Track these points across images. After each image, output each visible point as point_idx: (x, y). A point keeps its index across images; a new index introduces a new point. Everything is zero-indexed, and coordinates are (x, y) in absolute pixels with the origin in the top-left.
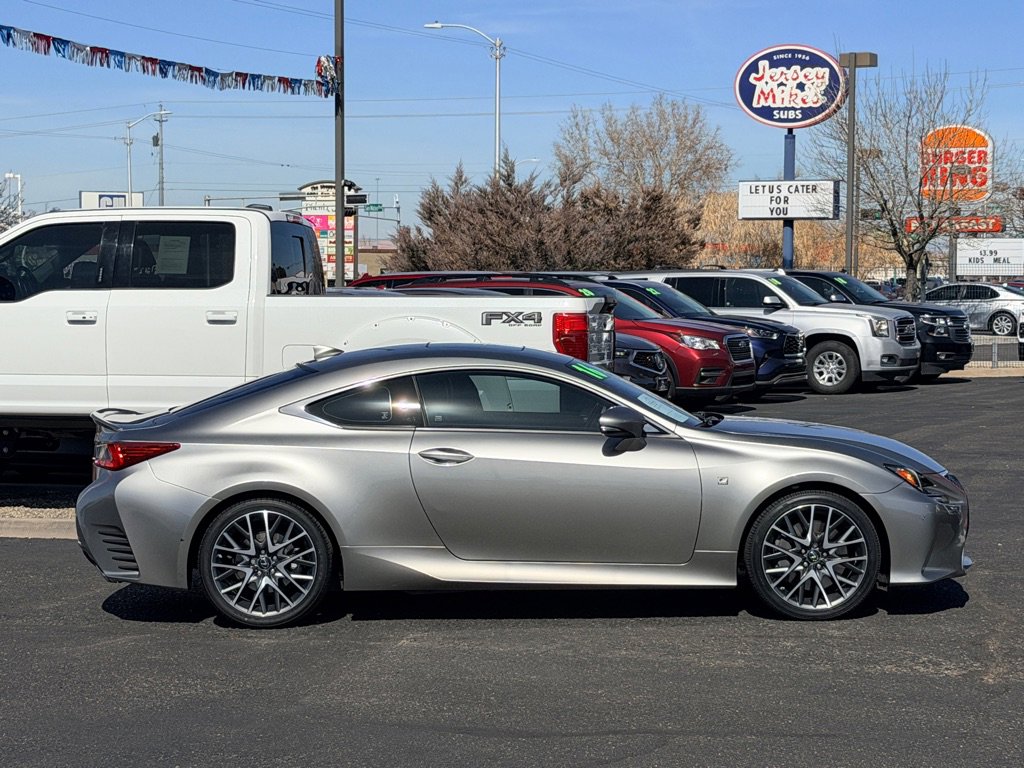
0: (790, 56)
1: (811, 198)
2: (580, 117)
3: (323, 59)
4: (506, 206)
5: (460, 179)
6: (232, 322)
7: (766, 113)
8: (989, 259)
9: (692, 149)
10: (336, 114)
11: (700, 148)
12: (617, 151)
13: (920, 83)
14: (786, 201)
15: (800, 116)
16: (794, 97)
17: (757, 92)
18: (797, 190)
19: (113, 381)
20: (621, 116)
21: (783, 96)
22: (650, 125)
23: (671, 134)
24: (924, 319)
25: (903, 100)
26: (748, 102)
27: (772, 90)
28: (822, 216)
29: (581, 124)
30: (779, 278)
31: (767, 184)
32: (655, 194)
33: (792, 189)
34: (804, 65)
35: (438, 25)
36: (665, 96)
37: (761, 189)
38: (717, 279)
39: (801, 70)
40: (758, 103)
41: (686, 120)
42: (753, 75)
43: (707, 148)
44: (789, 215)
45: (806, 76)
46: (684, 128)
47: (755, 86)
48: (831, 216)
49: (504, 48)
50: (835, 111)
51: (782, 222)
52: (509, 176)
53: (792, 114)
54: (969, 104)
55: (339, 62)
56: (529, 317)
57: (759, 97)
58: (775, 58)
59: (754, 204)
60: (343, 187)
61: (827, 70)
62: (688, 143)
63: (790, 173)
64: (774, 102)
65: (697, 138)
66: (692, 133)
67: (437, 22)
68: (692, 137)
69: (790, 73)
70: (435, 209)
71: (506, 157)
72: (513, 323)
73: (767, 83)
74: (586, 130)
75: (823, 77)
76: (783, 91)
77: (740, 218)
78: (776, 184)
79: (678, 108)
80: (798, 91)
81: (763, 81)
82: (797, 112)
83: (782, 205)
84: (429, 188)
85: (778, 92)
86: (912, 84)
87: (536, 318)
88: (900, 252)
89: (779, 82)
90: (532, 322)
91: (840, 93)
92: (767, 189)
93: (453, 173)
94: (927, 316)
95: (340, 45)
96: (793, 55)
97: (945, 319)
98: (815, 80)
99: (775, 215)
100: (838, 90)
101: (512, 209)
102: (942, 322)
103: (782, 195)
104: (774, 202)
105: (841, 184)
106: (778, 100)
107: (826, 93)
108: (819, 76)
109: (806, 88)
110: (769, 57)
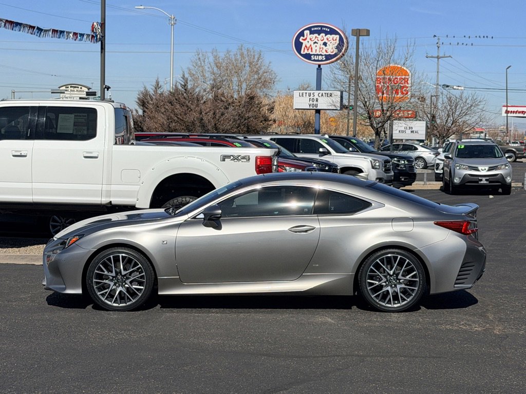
0: (320, 28)
1: (329, 99)
2: (201, 55)
3: (95, 24)
4: (184, 100)
5: (157, 86)
6: (96, 157)
7: (308, 57)
8: (408, 131)
9: (257, 73)
10: (102, 52)
11: (261, 72)
12: (219, 72)
13: (383, 44)
14: (317, 101)
15: (324, 59)
16: (321, 49)
17: (303, 46)
18: (322, 95)
19: (35, 185)
20: (222, 55)
21: (316, 48)
22: (236, 60)
23: (247, 65)
24: (394, 160)
25: (375, 52)
26: (299, 51)
27: (311, 45)
28: (335, 108)
29: (202, 58)
30: (326, 139)
31: (308, 92)
32: (251, 95)
33: (320, 95)
34: (327, 33)
35: (142, 7)
36: (244, 46)
37: (305, 94)
38: (296, 139)
39: (326, 35)
40: (304, 52)
41: (254, 58)
42: (302, 38)
43: (264, 73)
44: (318, 108)
45: (327, 39)
46: (253, 62)
47: (302, 43)
48: (339, 109)
49: (176, 20)
50: (342, 57)
51: (314, 111)
52: (185, 85)
53: (320, 58)
54: (406, 55)
55: (103, 25)
56: (244, 158)
57: (304, 49)
58: (312, 29)
59: (301, 102)
60: (104, 89)
61: (338, 36)
62: (255, 70)
63: (319, 87)
64: (312, 51)
65: (259, 67)
66: (257, 64)
68: (257, 66)
69: (320, 37)
70: (146, 101)
71: (184, 76)
72: (236, 160)
73: (308, 42)
74: (204, 61)
75: (336, 40)
76: (316, 46)
77: (294, 108)
78: (312, 92)
79: (250, 52)
80: (324, 46)
81: (307, 41)
82: (323, 57)
83: (315, 103)
84: (142, 89)
85: (313, 46)
86: (380, 45)
87: (247, 158)
88: (372, 127)
89: (314, 41)
90: (245, 160)
91: (344, 48)
92: (307, 94)
93: (154, 83)
94: (396, 159)
95: (103, 17)
96: (322, 29)
97: (404, 161)
98: (332, 41)
99: (311, 108)
100: (343, 46)
101: (187, 102)
102: (403, 162)
103: (315, 98)
104: (311, 101)
105: (344, 93)
106: (314, 50)
107: (337, 48)
108: (334, 39)
109: (327, 45)
110: (309, 29)
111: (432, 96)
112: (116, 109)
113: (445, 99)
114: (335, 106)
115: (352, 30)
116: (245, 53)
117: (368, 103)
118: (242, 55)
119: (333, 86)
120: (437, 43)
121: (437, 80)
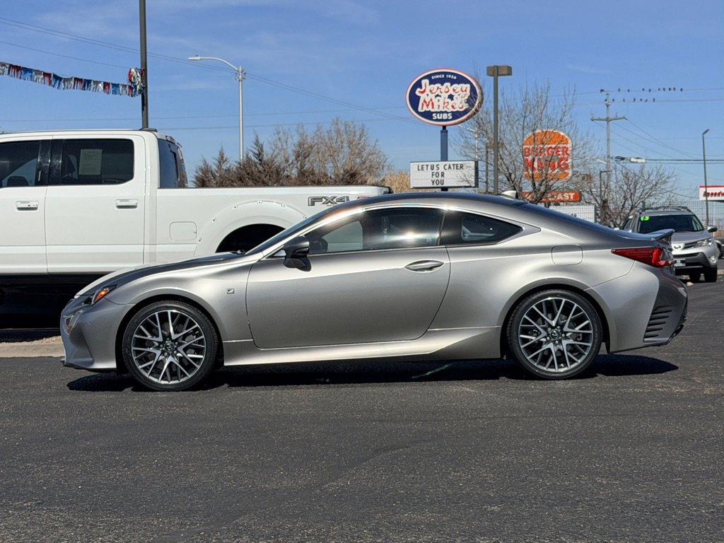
0: (443, 76)
1: (459, 173)
2: (281, 134)
3: (133, 70)
4: (258, 174)
5: (222, 160)
6: (134, 207)
7: (428, 115)
9: (359, 154)
10: (143, 109)
11: (365, 154)
13: (531, 94)
14: (443, 175)
15: (451, 117)
16: (446, 104)
17: (421, 101)
18: (450, 167)
19: (49, 249)
21: (439, 103)
22: (330, 138)
23: (345, 145)
25: (520, 105)
26: (415, 108)
27: (431, 100)
28: (468, 185)
29: (283, 139)
31: (430, 164)
32: (352, 172)
33: (447, 167)
34: (453, 82)
35: (198, 58)
36: (340, 119)
37: (425, 167)
39: (451, 85)
40: (422, 108)
41: (355, 136)
42: (418, 90)
43: (370, 155)
44: (445, 185)
45: (454, 90)
46: (354, 141)
47: (419, 97)
48: (473, 185)
49: (245, 74)
50: (475, 113)
51: (440, 190)
52: (260, 154)
53: (445, 116)
54: (564, 108)
55: (144, 72)
56: (340, 200)
57: (423, 105)
58: (433, 78)
59: (421, 178)
61: (468, 86)
62: (357, 151)
63: (444, 157)
64: (433, 108)
65: (362, 147)
66: (359, 144)
67: (197, 56)
68: (359, 146)
69: (443, 88)
70: (206, 180)
71: (257, 141)
72: (330, 204)
73: (428, 95)
74: (286, 142)
75: (466, 91)
76: (439, 101)
77: (411, 187)
78: (435, 164)
79: (349, 127)
80: (449, 100)
81: (425, 94)
82: (449, 115)
83: (440, 178)
85: (435, 101)
86: (526, 94)
87: (345, 201)
89: (436, 94)
91: (478, 101)
92: (429, 167)
93: (217, 155)
95: (144, 61)
96: (445, 76)
98: (460, 92)
99: (435, 185)
100: (476, 99)
101: (263, 176)
103: (440, 171)
104: (434, 176)
105: (479, 162)
106: (436, 106)
107: (468, 101)
108: (464, 90)
109: (454, 98)
110: (428, 77)
111: (601, 172)
112: (160, 141)
113: (621, 175)
114: (468, 181)
115: (488, 68)
116: (343, 128)
117: (513, 176)
118: (338, 131)
119: (463, 153)
120: (606, 100)
121: (608, 152)
